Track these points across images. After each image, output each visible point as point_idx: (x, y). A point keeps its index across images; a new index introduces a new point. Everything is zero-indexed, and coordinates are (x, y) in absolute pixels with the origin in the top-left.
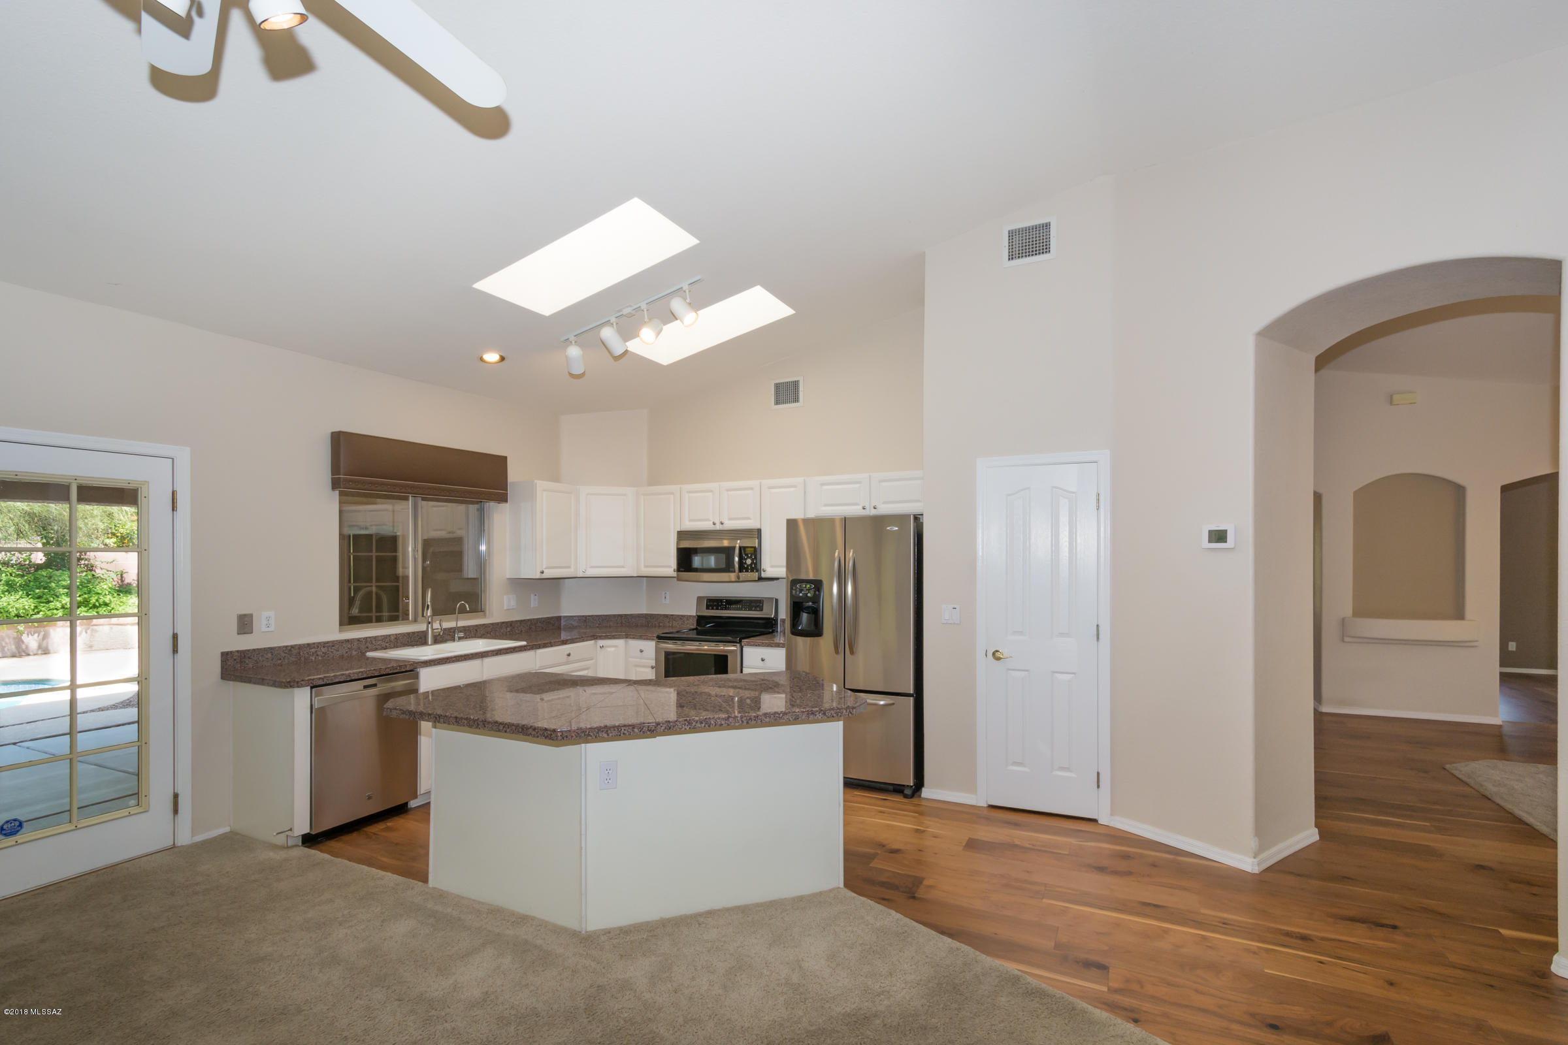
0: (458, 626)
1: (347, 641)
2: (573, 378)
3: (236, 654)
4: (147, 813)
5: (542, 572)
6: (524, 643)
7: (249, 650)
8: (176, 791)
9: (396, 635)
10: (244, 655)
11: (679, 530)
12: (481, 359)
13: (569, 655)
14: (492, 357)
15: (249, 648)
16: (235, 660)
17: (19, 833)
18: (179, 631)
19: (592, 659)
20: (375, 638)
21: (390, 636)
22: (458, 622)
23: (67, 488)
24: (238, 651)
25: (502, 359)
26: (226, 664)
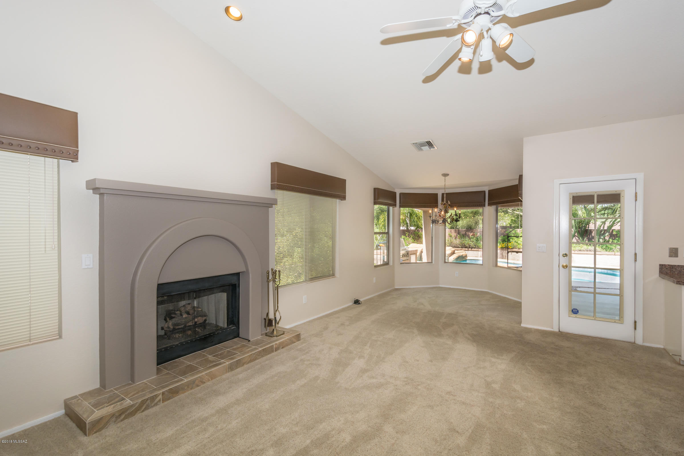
3: (668, 266)
4: (622, 324)
7: (675, 265)
8: (636, 320)
10: (672, 267)
15: (675, 264)
16: (667, 269)
17: (577, 314)
18: (637, 252)
23: (593, 196)
24: (669, 265)
26: (662, 270)
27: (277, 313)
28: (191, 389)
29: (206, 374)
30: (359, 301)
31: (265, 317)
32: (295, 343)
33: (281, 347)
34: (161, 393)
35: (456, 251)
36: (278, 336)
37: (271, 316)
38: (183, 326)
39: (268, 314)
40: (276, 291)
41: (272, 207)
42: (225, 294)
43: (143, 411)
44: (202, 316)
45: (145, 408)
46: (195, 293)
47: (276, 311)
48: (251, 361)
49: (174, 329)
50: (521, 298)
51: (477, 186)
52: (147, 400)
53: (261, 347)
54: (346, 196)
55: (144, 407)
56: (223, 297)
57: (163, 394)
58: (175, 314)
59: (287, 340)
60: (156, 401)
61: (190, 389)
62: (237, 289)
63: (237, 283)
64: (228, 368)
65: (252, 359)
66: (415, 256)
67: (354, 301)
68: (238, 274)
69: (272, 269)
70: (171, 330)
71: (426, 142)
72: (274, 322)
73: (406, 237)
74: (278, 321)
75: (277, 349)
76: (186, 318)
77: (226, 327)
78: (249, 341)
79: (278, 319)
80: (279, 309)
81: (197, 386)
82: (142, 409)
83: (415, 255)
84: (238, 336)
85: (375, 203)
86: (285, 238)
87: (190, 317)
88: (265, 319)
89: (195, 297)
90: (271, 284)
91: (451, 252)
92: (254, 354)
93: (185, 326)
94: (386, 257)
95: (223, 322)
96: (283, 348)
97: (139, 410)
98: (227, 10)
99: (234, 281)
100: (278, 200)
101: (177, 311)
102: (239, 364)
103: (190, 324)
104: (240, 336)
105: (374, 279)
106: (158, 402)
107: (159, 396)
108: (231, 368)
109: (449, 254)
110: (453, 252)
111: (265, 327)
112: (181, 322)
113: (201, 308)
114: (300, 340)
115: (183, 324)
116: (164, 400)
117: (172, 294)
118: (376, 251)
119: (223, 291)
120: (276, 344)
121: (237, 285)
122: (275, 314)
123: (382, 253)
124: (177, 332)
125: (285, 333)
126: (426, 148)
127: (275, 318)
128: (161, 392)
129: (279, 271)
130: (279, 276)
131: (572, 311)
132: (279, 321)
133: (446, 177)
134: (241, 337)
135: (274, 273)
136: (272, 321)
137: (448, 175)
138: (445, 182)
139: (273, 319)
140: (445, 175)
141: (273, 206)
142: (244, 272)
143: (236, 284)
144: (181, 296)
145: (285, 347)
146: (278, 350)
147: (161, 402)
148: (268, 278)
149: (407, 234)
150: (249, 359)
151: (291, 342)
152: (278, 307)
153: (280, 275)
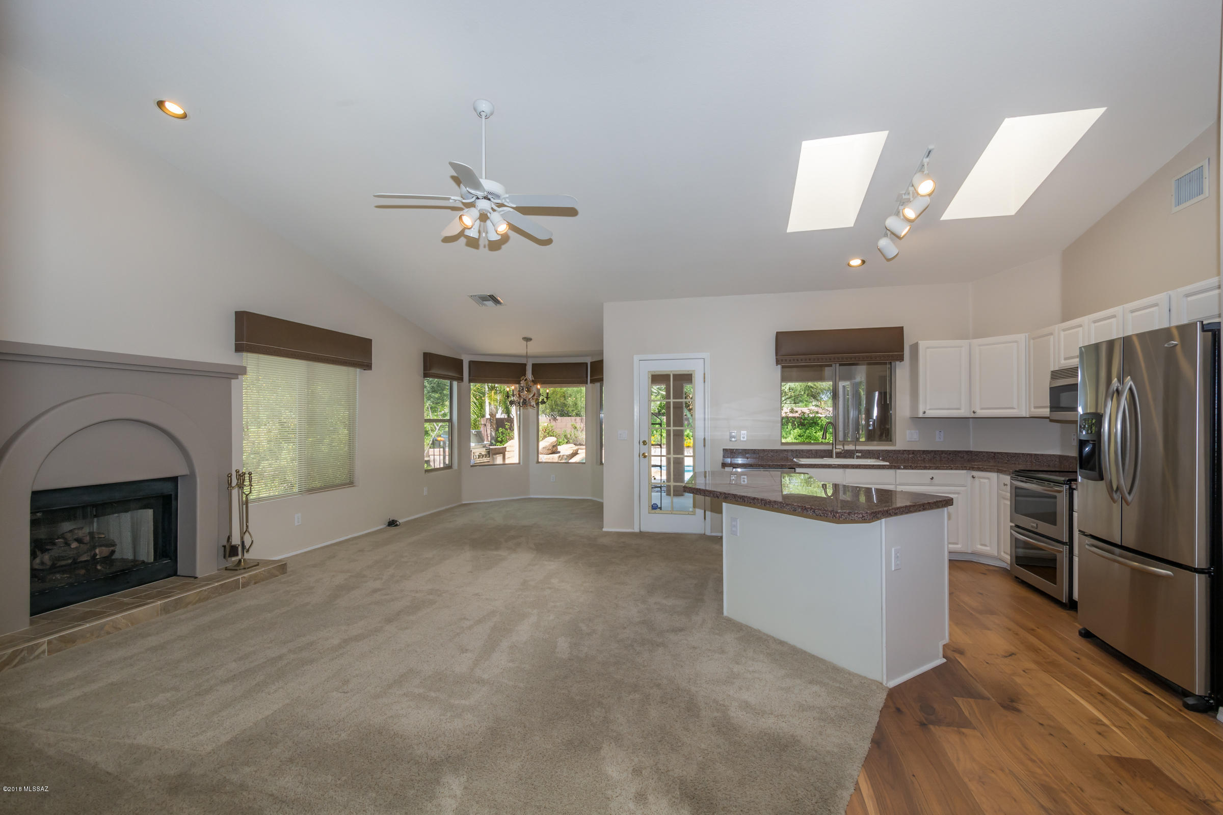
0: (857, 449)
1: (785, 450)
2: (888, 261)
4: (694, 515)
5: (924, 413)
6: (888, 463)
9: (816, 450)
10: (733, 451)
11: (1053, 370)
12: (849, 265)
13: (932, 478)
14: (856, 262)
15: (734, 448)
16: (729, 453)
17: (657, 509)
18: (705, 437)
19: (965, 486)
20: (802, 451)
21: (811, 450)
22: (857, 447)
23: (669, 376)
24: (730, 449)
25: (863, 262)
26: (725, 454)
27: (247, 536)
28: (98, 637)
29: (123, 617)
30: (396, 521)
31: (225, 543)
32: (277, 576)
33: (253, 582)
34: (45, 641)
35: (579, 450)
36: (248, 568)
37: (236, 540)
38: (70, 561)
39: (229, 538)
40: (244, 506)
41: (238, 378)
42: (150, 512)
43: (15, 666)
44: (107, 546)
45: (18, 663)
46: (94, 509)
47: (242, 535)
48: (200, 601)
49: (53, 566)
50: (602, 497)
51: (570, 356)
52: (22, 650)
53: (217, 582)
54: (371, 363)
55: (16, 661)
56: (147, 516)
57: (49, 642)
58: (54, 544)
59: (263, 573)
60: (37, 653)
61: (96, 637)
62: (174, 503)
63: (173, 494)
64: (161, 610)
65: (202, 599)
66: (502, 457)
67: (389, 522)
68: (174, 480)
69: (237, 471)
70: (48, 567)
71: (489, 296)
72: (240, 549)
73: (507, 429)
74: (247, 547)
75: (245, 585)
76: (76, 548)
77: (152, 561)
78: (196, 578)
79: (247, 545)
80: (250, 529)
81: (107, 633)
82: (14, 663)
83: (502, 455)
84: (175, 574)
85: (426, 375)
86: (265, 428)
87: (84, 547)
88: (224, 547)
89: (95, 514)
90: (235, 492)
91: (571, 452)
92: (205, 590)
93: (75, 562)
94: (447, 458)
95: (147, 553)
96: (255, 583)
97: (8, 664)
98: (160, 104)
99: (167, 488)
100: (248, 369)
101: (57, 539)
102: (178, 604)
103: (84, 558)
104: (178, 573)
105: (425, 489)
106: (40, 654)
107: (43, 644)
108: (165, 610)
109: (569, 455)
110: (575, 452)
111: (225, 557)
112: (67, 555)
113: (103, 534)
114: (286, 573)
115: (70, 558)
116: (50, 652)
117: (54, 508)
118: (433, 449)
119: (146, 507)
120: (244, 577)
121: (173, 496)
122: (242, 538)
123: (442, 453)
124: (58, 572)
125: (260, 564)
126: (490, 303)
127: (243, 543)
128: (46, 639)
129: (250, 474)
130: (250, 481)
131: (652, 506)
132: (249, 548)
133: (528, 343)
134: (181, 575)
135: (241, 476)
136: (237, 548)
137: (530, 339)
138: (527, 348)
139: (239, 545)
140: (527, 339)
141: (239, 376)
142: (187, 475)
143: (171, 495)
144: (69, 513)
145: (260, 582)
146: (248, 585)
147: (46, 654)
148: (230, 484)
149: (507, 424)
150: (197, 598)
151: (271, 575)
152: (247, 526)
153: (251, 479)
